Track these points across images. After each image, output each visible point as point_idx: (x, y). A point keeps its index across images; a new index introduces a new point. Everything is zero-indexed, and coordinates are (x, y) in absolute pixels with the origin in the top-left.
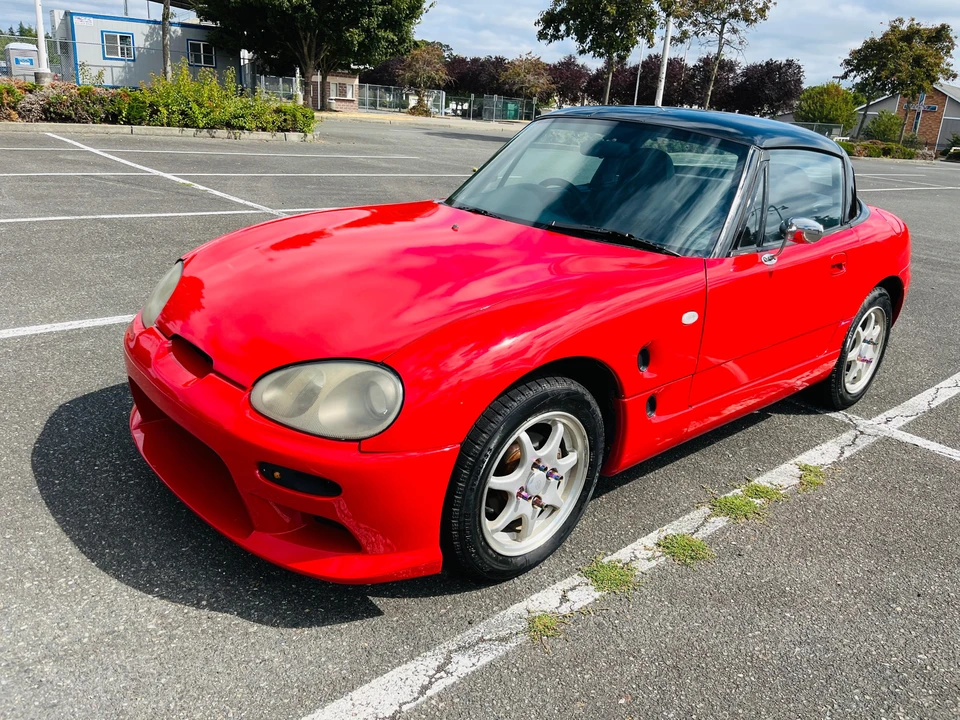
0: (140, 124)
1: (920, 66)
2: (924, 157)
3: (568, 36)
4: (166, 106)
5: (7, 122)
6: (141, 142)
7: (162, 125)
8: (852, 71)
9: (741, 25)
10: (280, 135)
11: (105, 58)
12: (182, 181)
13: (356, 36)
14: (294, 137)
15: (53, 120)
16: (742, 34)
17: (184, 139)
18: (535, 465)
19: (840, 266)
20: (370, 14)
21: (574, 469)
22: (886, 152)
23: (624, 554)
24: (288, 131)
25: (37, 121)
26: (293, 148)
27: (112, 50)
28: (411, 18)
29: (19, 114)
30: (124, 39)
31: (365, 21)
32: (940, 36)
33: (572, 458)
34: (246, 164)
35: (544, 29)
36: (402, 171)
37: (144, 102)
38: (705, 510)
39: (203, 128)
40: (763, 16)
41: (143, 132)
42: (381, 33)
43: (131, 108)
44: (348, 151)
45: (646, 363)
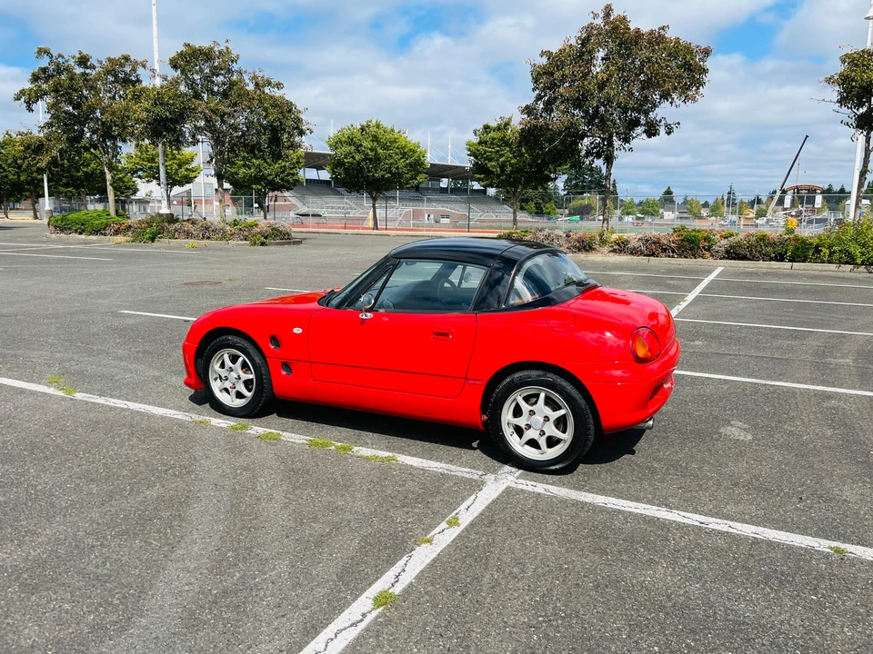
0: (804, 261)
5: (701, 259)
7: (822, 262)
17: (841, 274)
18: (230, 369)
19: (447, 335)
25: (720, 259)
29: (711, 254)
33: (250, 376)
37: (810, 244)
39: (862, 264)
41: (802, 267)
43: (797, 249)
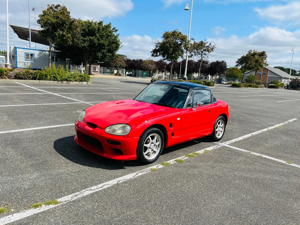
0: (42, 80)
1: (257, 63)
2: (261, 87)
3: (160, 55)
4: (50, 75)
5: (4, 79)
6: (43, 85)
7: (48, 80)
8: (239, 64)
9: (207, 53)
10: (81, 82)
11: (25, 60)
12: (59, 95)
13: (100, 55)
14: (84, 83)
15: (17, 79)
16: (207, 55)
17: (54, 84)
18: (152, 143)
19: (210, 111)
20: (104, 49)
21: (159, 145)
22: (250, 86)
23: (169, 162)
24: (83, 81)
25: (13, 79)
26: (84, 86)
27: (28, 58)
28: (116, 50)
29: (8, 77)
30: (32, 55)
31: (103, 51)
32: (263, 54)
33: (158, 143)
34: (74, 91)
35: (153, 53)
36: (116, 92)
37: (43, 74)
38: (185, 156)
40: (213, 51)
41: (43, 82)
42: (107, 54)
43: (40, 76)
44: (100, 87)
45: (171, 127)
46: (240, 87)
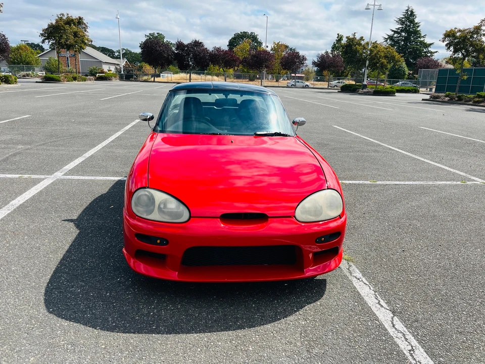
1: (78, 37)
2: (90, 80)
8: (45, 39)
22: (75, 79)
46: (59, 81)
